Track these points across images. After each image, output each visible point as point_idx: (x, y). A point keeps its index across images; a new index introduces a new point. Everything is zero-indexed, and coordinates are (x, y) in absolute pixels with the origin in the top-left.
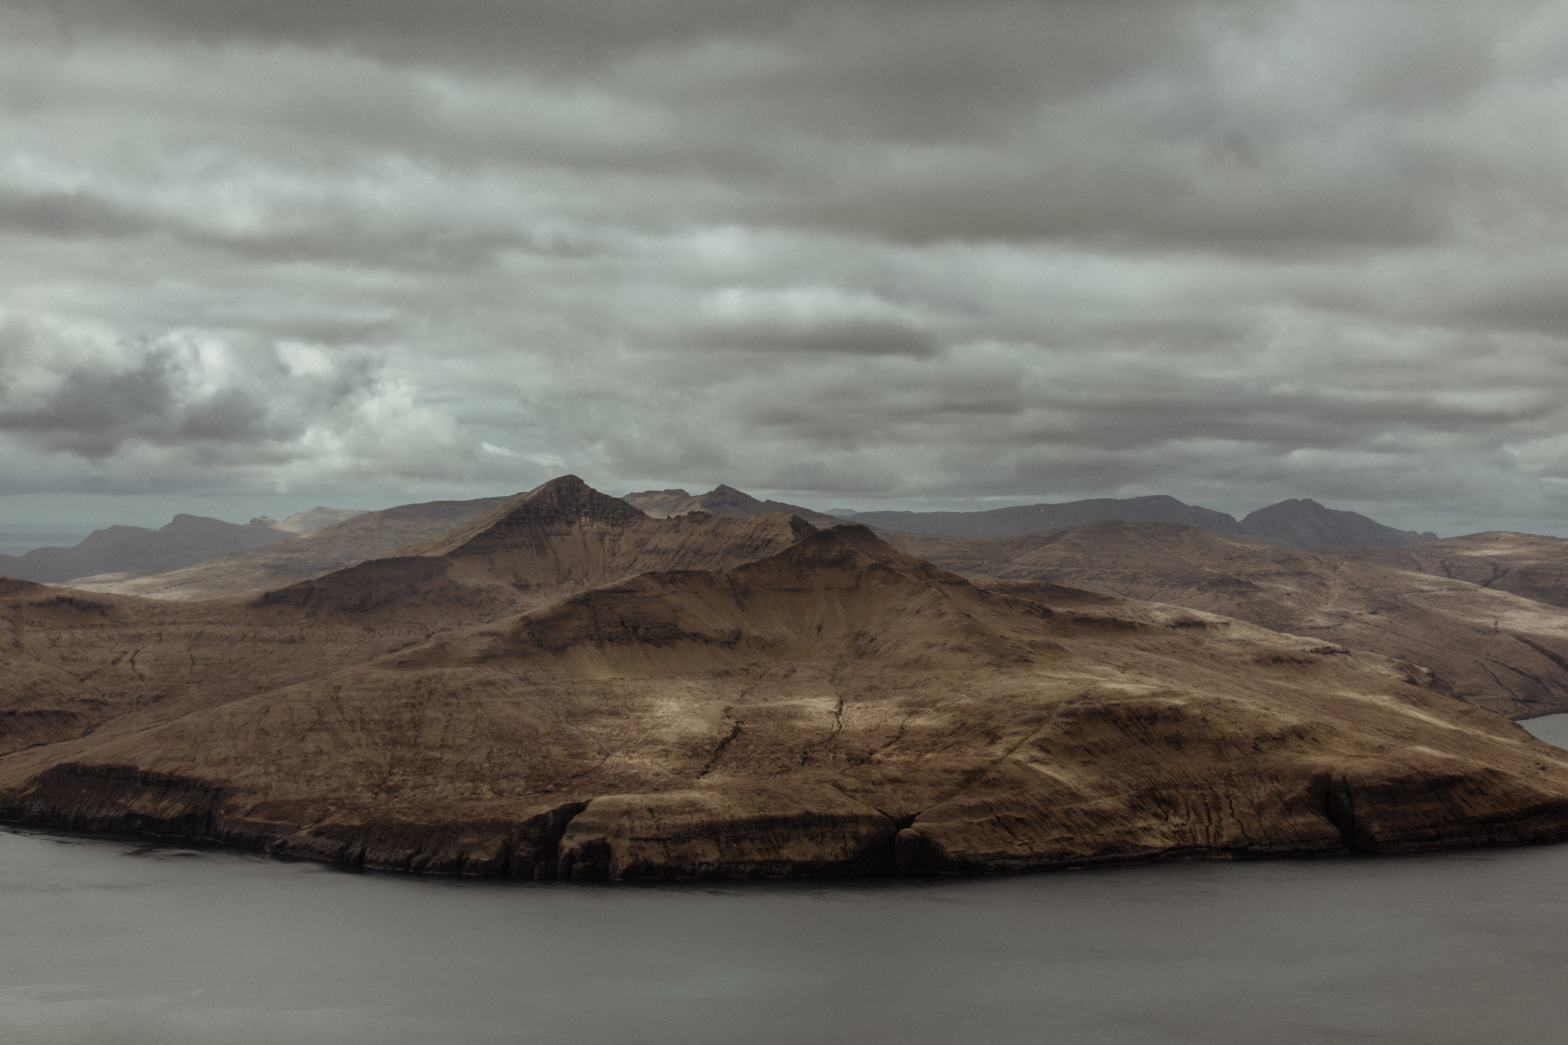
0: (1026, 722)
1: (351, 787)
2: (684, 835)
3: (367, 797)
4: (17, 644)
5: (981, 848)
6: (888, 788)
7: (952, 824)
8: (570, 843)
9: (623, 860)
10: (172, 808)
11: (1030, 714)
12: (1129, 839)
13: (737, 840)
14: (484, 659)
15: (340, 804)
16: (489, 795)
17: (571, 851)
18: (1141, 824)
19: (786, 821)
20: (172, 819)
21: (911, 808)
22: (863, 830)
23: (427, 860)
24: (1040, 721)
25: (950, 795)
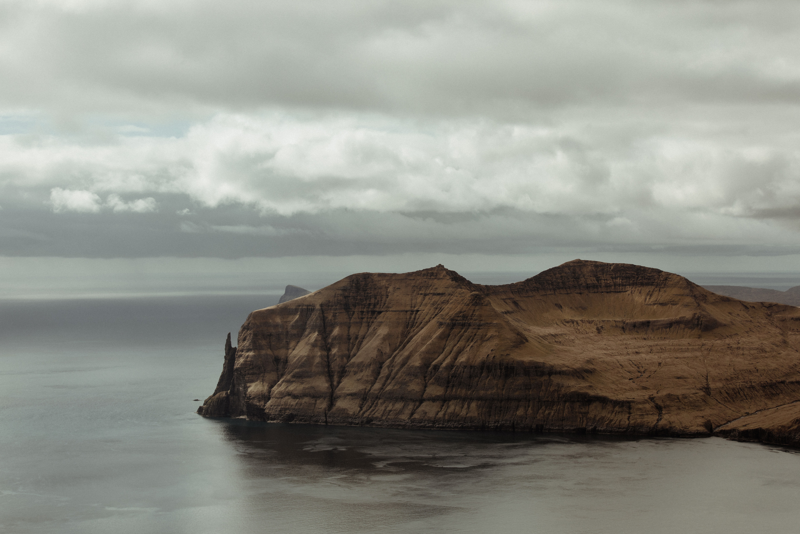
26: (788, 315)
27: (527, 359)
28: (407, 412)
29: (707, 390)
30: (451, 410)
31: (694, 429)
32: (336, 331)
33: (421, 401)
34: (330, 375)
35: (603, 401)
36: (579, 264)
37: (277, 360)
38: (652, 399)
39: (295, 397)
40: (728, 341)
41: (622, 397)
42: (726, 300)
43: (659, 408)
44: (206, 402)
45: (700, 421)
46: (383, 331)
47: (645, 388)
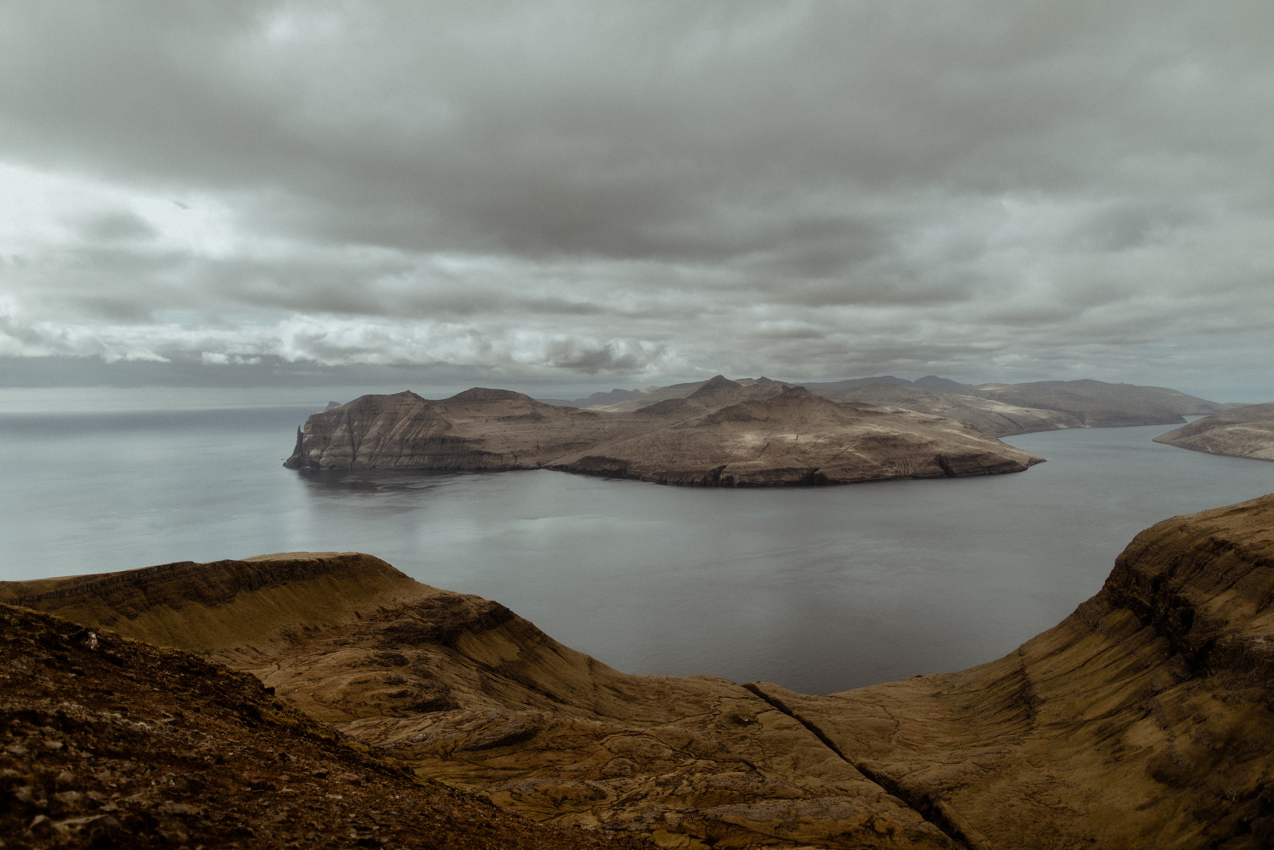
0: (851, 441)
1: (662, 462)
2: (754, 474)
3: (667, 464)
4: (573, 424)
5: (838, 477)
6: (811, 460)
7: (830, 470)
8: (722, 476)
9: (737, 481)
10: (615, 468)
11: (852, 439)
12: (881, 473)
13: (769, 475)
14: (698, 426)
15: (660, 466)
16: (700, 463)
17: (723, 479)
18: (885, 469)
19: (783, 470)
20: (615, 471)
21: (817, 466)
22: (804, 472)
23: (683, 481)
24: (855, 441)
25: (829, 462)
26: (575, 412)
27: (452, 435)
28: (393, 462)
29: (538, 447)
30: (415, 460)
31: (532, 466)
32: (356, 424)
33: (400, 457)
34: (353, 445)
35: (489, 454)
36: (477, 390)
37: (325, 438)
38: (512, 452)
39: (335, 456)
40: (547, 424)
41: (498, 452)
42: (546, 406)
43: (516, 457)
44: (288, 460)
45: (535, 462)
46: (380, 423)
47: (509, 447)
